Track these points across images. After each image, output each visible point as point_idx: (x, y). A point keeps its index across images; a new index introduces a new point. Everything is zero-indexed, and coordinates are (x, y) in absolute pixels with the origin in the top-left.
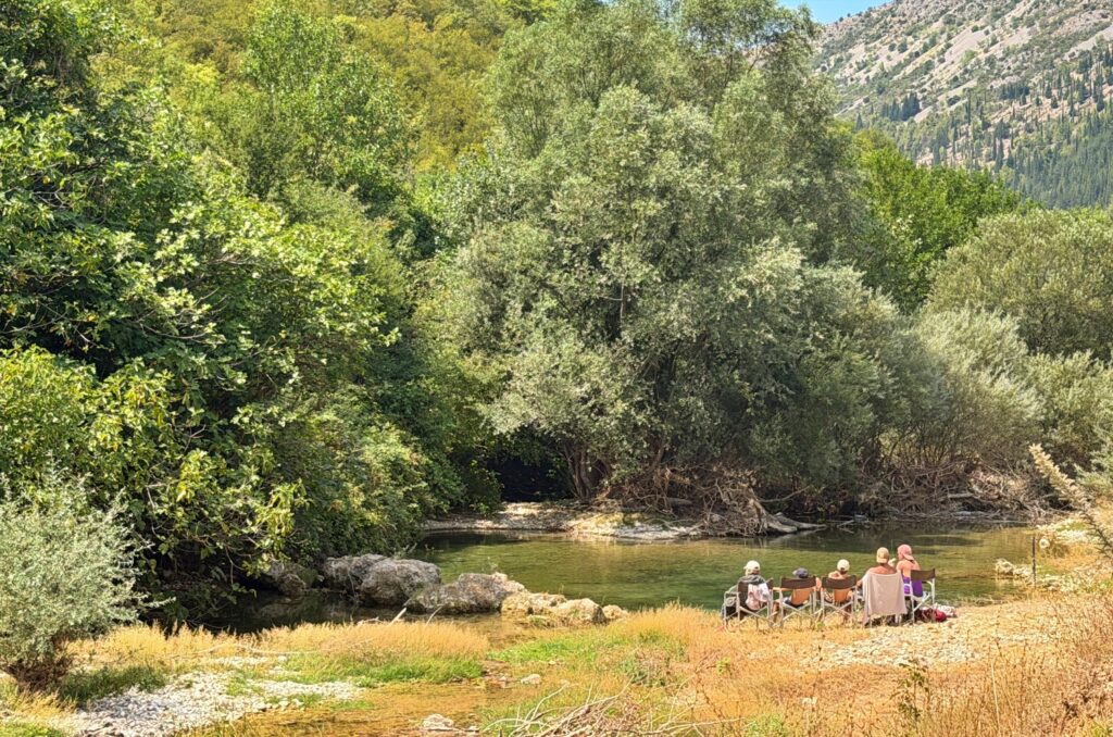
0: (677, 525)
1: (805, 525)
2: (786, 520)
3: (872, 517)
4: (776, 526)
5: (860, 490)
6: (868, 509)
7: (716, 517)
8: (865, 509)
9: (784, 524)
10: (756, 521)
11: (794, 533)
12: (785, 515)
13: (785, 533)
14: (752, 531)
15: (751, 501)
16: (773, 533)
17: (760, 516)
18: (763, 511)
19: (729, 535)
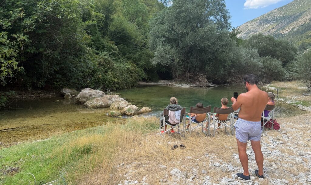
0: (190, 84)
1: (216, 85)
2: (212, 84)
3: (229, 84)
4: (210, 85)
5: (227, 79)
6: (229, 83)
7: (198, 83)
8: (228, 83)
9: (212, 85)
10: (206, 84)
11: (214, 86)
12: (212, 83)
13: (212, 86)
14: (205, 86)
15: (205, 80)
16: (209, 86)
17: (207, 83)
18: (208, 82)
19: (201, 86)
